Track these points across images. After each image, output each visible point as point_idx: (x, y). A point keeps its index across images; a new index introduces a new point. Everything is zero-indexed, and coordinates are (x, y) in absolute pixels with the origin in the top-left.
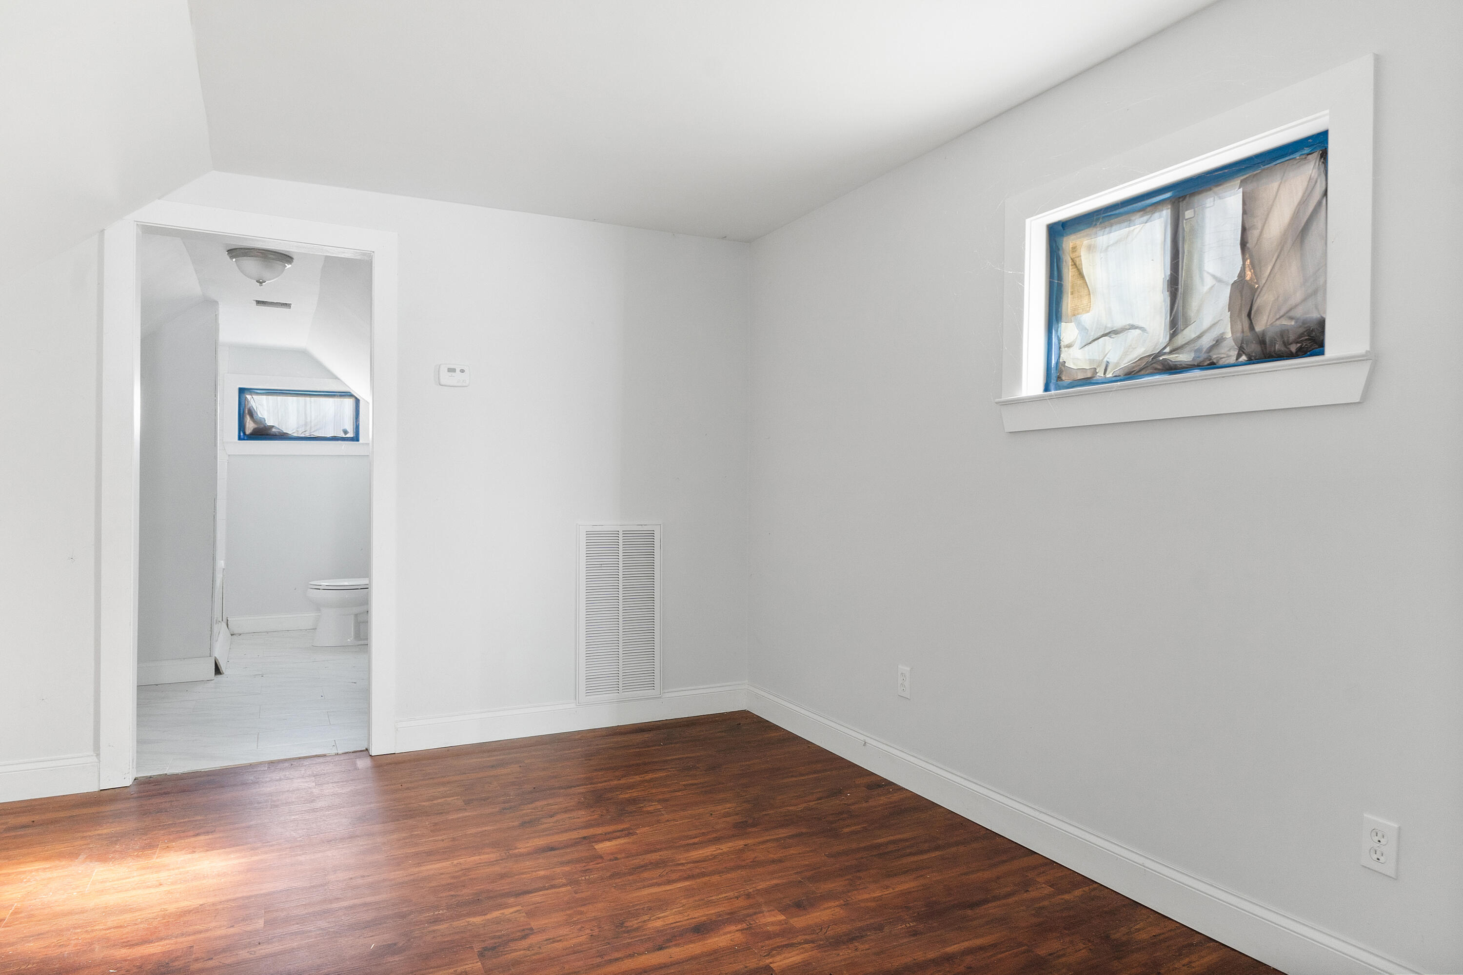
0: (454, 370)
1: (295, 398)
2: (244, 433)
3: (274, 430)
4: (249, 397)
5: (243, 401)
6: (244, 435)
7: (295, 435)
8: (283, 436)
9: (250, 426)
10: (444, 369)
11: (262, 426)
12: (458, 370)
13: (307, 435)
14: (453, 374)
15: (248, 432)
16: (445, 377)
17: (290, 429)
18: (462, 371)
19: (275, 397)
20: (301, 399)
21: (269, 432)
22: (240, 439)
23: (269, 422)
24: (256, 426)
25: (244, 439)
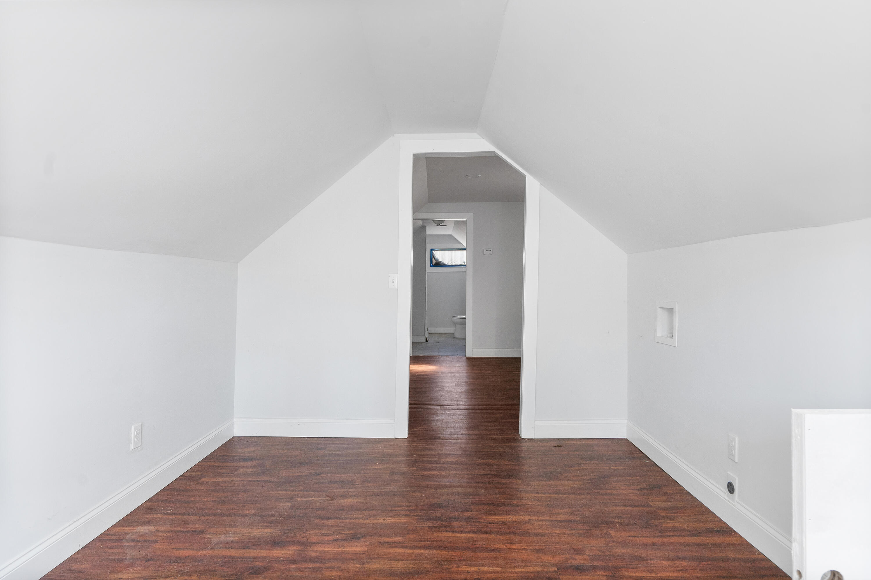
0: (488, 250)
1: (448, 251)
2: (432, 264)
3: (441, 263)
4: (433, 251)
5: (432, 253)
6: (432, 266)
7: (448, 264)
8: (444, 265)
9: (434, 262)
10: (485, 250)
11: (438, 262)
12: (489, 250)
13: (452, 264)
14: (488, 251)
15: (433, 264)
16: (486, 253)
17: (446, 262)
18: (490, 250)
19: (442, 251)
20: (450, 251)
21: (440, 264)
22: (431, 267)
23: (440, 260)
24: (436, 262)
25: (432, 267)
